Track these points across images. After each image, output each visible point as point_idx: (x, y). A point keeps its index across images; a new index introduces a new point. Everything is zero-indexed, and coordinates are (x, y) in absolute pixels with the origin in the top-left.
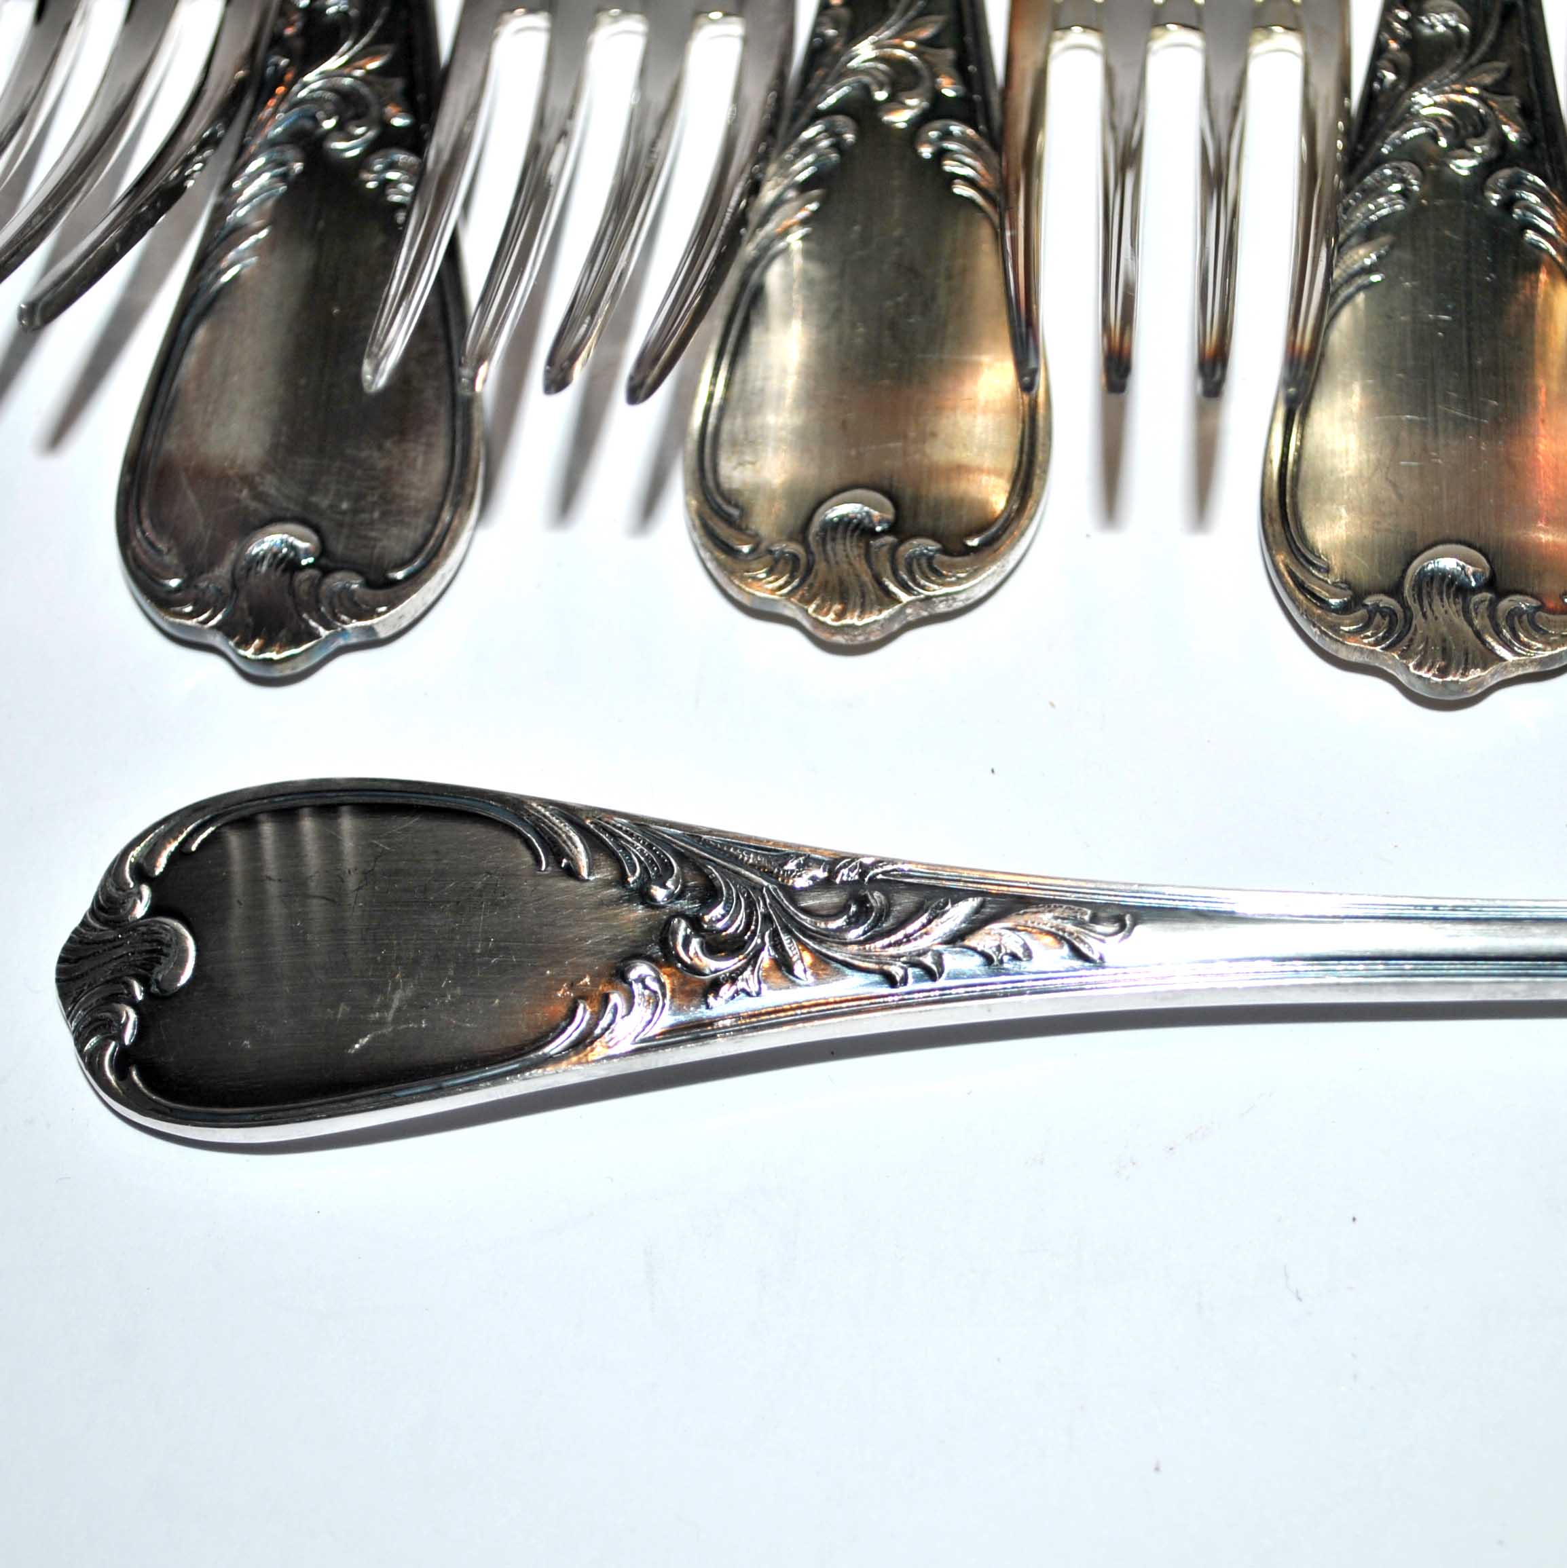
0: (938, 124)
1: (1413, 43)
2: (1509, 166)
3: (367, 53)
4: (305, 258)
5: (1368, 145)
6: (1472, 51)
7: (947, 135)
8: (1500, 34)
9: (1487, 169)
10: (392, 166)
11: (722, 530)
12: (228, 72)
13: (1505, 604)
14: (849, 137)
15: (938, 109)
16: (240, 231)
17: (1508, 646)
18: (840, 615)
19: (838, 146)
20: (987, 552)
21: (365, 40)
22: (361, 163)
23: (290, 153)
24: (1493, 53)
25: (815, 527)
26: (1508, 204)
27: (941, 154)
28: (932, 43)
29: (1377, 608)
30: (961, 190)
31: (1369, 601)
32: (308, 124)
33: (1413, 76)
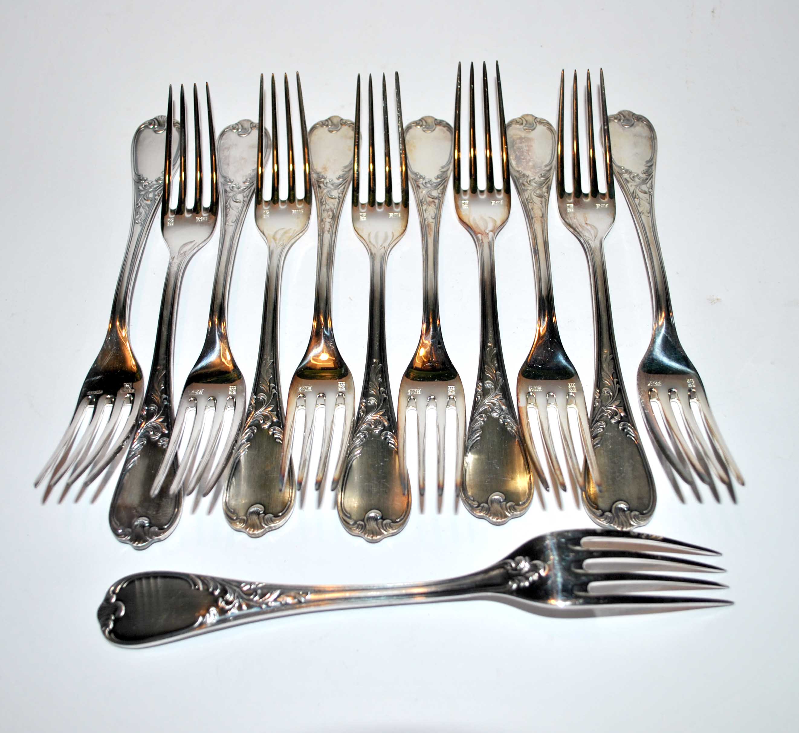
0: (273, 427)
1: (366, 407)
2: (386, 431)
3: (159, 418)
4: (147, 461)
5: (358, 428)
6: (378, 408)
7: (274, 430)
8: (383, 404)
9: (382, 431)
10: (164, 441)
11: (230, 514)
12: (133, 422)
13: (385, 522)
14: (255, 431)
15: (273, 424)
16: (134, 456)
17: (385, 530)
18: (253, 531)
19: (253, 433)
20: (283, 516)
21: (158, 416)
22: (158, 441)
23: (144, 439)
24: (382, 408)
25: (248, 513)
26: (386, 438)
27: (273, 434)
28: (271, 411)
29: (359, 524)
30: (278, 440)
31: (358, 523)
32: (147, 433)
33: (367, 413)
